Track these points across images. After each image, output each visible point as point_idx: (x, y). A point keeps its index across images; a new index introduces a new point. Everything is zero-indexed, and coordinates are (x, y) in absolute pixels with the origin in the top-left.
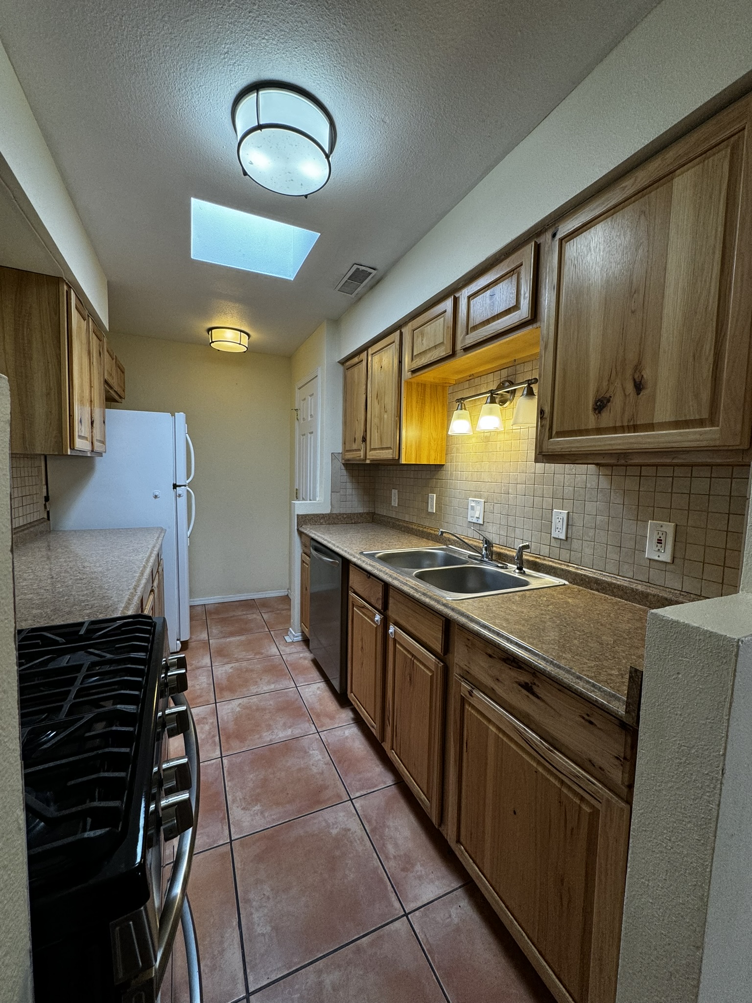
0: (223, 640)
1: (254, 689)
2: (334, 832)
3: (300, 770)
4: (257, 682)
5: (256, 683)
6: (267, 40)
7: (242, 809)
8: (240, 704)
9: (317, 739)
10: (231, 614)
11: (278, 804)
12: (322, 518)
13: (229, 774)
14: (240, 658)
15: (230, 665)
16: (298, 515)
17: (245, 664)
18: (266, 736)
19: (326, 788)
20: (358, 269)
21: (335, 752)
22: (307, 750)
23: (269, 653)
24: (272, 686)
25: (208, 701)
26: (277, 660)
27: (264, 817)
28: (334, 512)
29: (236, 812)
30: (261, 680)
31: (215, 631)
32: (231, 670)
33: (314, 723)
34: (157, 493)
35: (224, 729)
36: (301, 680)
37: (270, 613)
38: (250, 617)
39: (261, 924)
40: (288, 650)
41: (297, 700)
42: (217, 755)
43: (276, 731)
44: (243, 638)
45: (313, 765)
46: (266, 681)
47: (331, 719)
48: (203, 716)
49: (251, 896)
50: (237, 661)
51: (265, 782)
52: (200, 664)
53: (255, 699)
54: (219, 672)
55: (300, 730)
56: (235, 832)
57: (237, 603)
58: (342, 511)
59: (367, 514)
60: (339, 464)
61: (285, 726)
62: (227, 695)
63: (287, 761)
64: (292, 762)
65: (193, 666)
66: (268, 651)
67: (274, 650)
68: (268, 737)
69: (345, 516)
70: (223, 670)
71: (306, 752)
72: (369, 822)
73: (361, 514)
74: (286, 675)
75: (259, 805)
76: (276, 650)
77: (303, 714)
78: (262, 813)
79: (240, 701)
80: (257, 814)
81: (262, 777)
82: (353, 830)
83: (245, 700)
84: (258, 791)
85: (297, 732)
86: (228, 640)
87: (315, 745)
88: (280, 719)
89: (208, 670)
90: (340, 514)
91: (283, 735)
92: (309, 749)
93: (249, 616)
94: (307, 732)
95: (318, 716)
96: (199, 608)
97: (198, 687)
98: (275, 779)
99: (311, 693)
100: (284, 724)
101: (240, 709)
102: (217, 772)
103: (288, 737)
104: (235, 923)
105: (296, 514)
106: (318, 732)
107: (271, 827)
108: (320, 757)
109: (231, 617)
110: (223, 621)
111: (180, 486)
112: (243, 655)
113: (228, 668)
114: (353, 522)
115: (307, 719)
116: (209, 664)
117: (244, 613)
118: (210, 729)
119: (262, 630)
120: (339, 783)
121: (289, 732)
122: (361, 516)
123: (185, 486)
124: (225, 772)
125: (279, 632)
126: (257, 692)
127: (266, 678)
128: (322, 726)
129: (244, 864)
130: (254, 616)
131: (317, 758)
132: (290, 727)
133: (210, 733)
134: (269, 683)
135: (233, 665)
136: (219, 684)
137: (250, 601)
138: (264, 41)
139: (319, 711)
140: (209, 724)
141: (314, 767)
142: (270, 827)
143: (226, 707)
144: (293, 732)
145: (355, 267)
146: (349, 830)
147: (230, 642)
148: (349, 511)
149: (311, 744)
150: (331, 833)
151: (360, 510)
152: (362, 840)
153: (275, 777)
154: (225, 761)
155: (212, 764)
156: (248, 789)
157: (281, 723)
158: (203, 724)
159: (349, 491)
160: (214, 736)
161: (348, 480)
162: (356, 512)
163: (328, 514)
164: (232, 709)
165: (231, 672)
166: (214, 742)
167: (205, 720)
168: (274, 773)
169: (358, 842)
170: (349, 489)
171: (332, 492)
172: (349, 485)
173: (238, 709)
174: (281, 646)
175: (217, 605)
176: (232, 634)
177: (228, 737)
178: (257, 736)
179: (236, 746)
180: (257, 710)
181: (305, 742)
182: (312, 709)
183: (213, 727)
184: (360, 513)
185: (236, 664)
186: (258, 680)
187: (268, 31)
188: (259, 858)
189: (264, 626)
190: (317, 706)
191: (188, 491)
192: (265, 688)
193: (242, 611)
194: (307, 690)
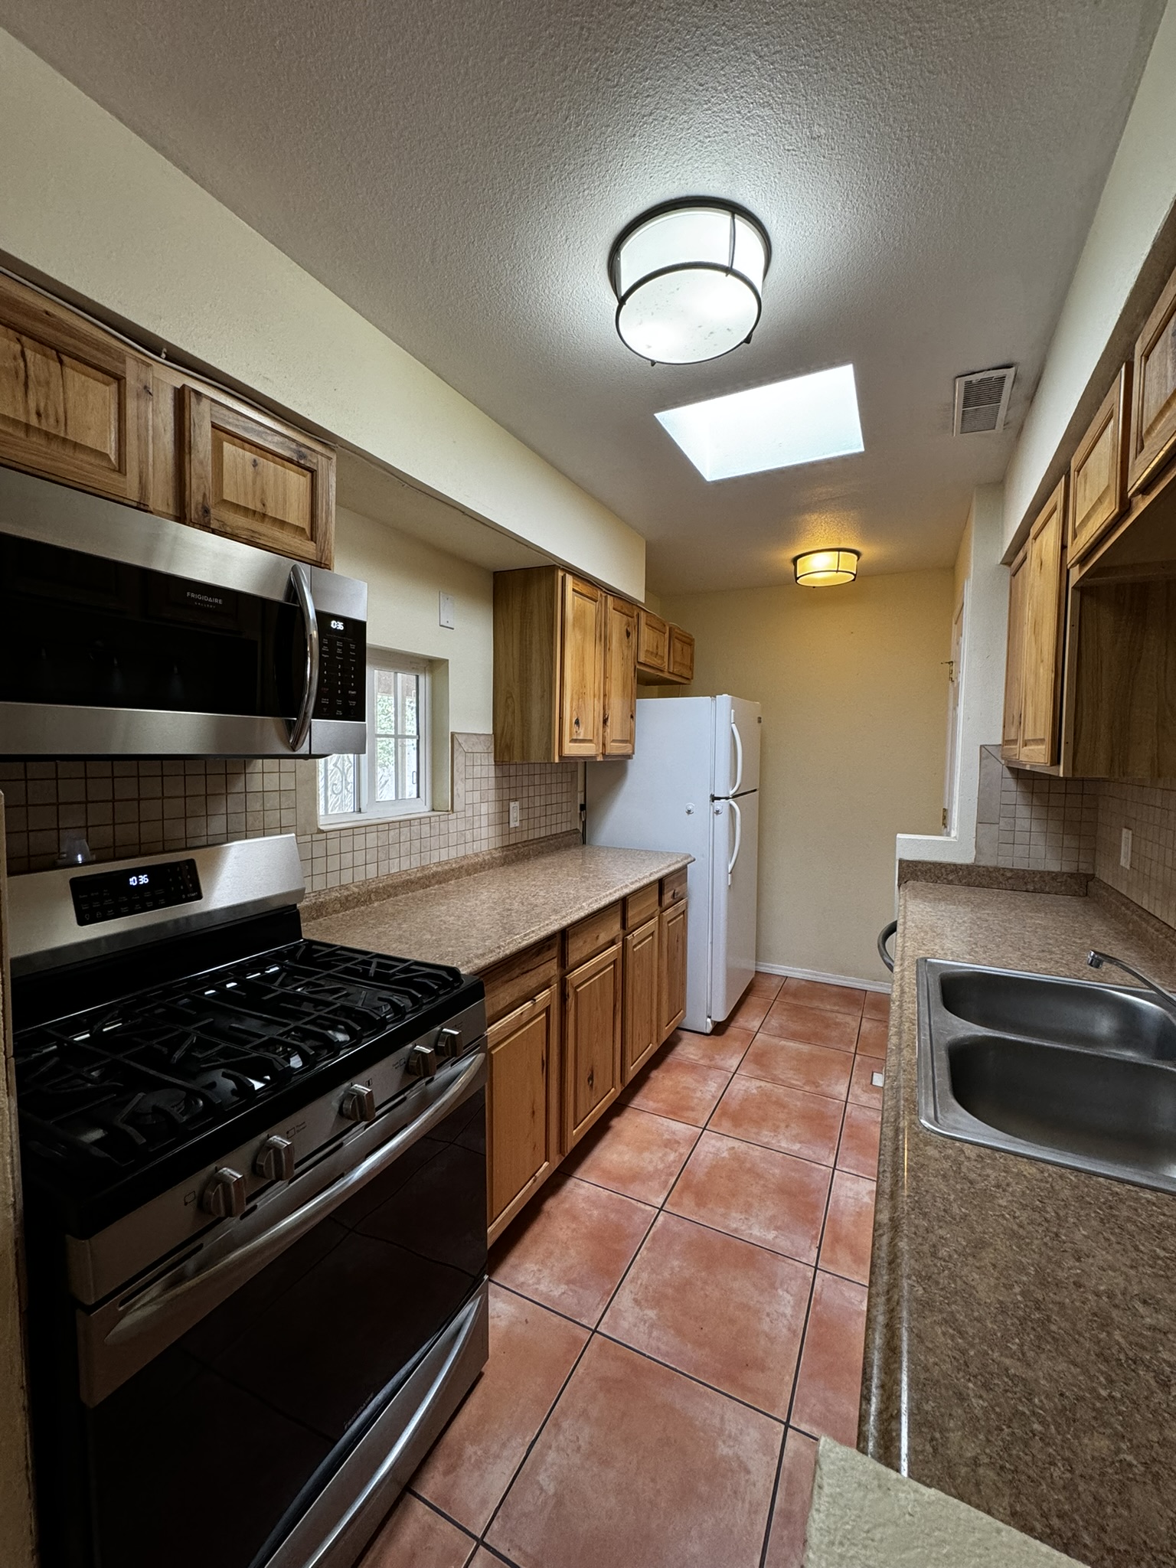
0: (775, 1041)
1: (766, 1136)
2: (723, 1450)
3: (744, 1307)
4: (778, 1127)
5: (775, 1129)
6: (588, 188)
7: (634, 1299)
8: (734, 1148)
9: (805, 1278)
10: (816, 1004)
11: (679, 1332)
12: (952, 871)
13: (654, 1239)
14: (781, 1079)
15: (759, 1083)
16: (901, 861)
17: (780, 1091)
18: (735, 1218)
19: (762, 1368)
20: (969, 384)
21: (819, 1322)
22: (777, 1284)
23: (829, 1090)
24: (796, 1147)
25: (697, 1121)
26: (833, 1108)
27: (650, 1334)
28: (982, 863)
29: (625, 1299)
30: (787, 1126)
31: (774, 1022)
32: (755, 1091)
33: (819, 1248)
34: (690, 808)
35: (690, 1172)
36: (851, 1161)
37: (876, 1024)
38: (840, 1018)
39: (549, 1473)
40: (864, 1098)
41: (819, 1190)
42: (658, 1203)
43: (753, 1220)
44: (805, 1048)
45: (768, 1315)
46: (794, 1132)
47: (855, 1261)
48: (677, 1138)
49: (565, 1425)
50: (774, 1080)
51: (684, 1287)
52: (721, 1063)
53: (757, 1152)
54: (737, 1087)
55: (789, 1244)
56: (606, 1323)
57: (835, 989)
58: (1004, 862)
59: (1071, 875)
60: (999, 768)
61: (771, 1223)
62: (726, 1125)
63: (735, 1279)
64: (742, 1286)
65: (713, 1063)
66: (828, 1086)
67: (841, 1089)
68: (735, 1222)
69: (1009, 874)
70: (745, 1086)
71: (773, 1286)
72: (790, 1494)
73: (1054, 876)
74: (831, 1138)
75: (655, 1312)
76: (844, 1091)
77: (813, 1222)
78: (652, 1326)
79: (736, 1144)
80: (645, 1322)
81: (687, 1276)
82: (753, 1477)
83: (743, 1146)
84: (670, 1291)
85: (783, 1244)
86: (783, 1043)
87: (795, 1286)
88: (772, 1206)
89: (727, 1077)
90: (997, 869)
91: (758, 1234)
92: (782, 1284)
93: (839, 1016)
94: (797, 1254)
95: (837, 1239)
96: (776, 981)
97: (699, 1094)
98: (702, 1292)
99: (851, 1194)
100: (773, 1218)
101: (727, 1156)
102: (642, 1226)
103: (764, 1241)
104: (529, 1439)
105: (898, 857)
106: (816, 1268)
107: (649, 1357)
108: (788, 1311)
109: (812, 1009)
110: (797, 1011)
111: (719, 799)
112: (789, 1075)
113: (754, 1086)
114: (1030, 887)
115: (814, 1233)
116: (733, 1070)
117: (836, 1008)
118: (674, 1161)
119: (844, 1048)
120: (789, 1379)
121: (771, 1235)
122: (1053, 879)
123: (727, 798)
124: (651, 1232)
125: (872, 1061)
126: (768, 1143)
127: (795, 1129)
128: (831, 1262)
129: (587, 1374)
130: (848, 1019)
131: (781, 1309)
132: (777, 1228)
133: (669, 1167)
134: (796, 1138)
135: (763, 1084)
136: (727, 1103)
137: (857, 993)
138: (586, 192)
139: (844, 1232)
140: (677, 1154)
141: (768, 1319)
142: (648, 1354)
143: (713, 1142)
144: (778, 1240)
145: (960, 384)
146: (748, 1472)
147: (783, 1048)
148: (1021, 865)
149: (791, 1279)
150: (715, 1446)
151: (1054, 866)
152: (753, 1511)
153: (702, 1289)
154: (661, 1218)
155: (643, 1211)
156: (660, 1277)
157: (770, 1213)
158: (671, 1149)
159: (1023, 824)
160: (671, 1174)
161: (1020, 800)
162: (1041, 868)
163: (967, 866)
164: (718, 1150)
165: (753, 1094)
166: (666, 1182)
167: (676, 1145)
168: (705, 1283)
169: (747, 1505)
170: (1024, 817)
171: (978, 823)
172: (1023, 812)
173: (725, 1154)
174: (856, 1087)
175: (804, 983)
176: (794, 1036)
177: (687, 1186)
178: (722, 1210)
179: (688, 1207)
180: (750, 1171)
181: (785, 1268)
182: (834, 1221)
183: (679, 1161)
184: (1049, 873)
185: (769, 1085)
186: (783, 1125)
187: (582, 178)
188: (607, 1385)
189: (852, 1042)
190: (847, 1221)
191: (731, 805)
192: (784, 1144)
193: (835, 1004)
194: (848, 1184)
